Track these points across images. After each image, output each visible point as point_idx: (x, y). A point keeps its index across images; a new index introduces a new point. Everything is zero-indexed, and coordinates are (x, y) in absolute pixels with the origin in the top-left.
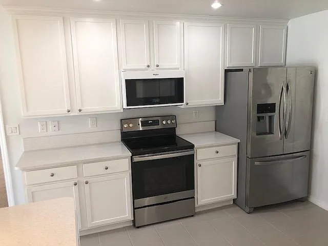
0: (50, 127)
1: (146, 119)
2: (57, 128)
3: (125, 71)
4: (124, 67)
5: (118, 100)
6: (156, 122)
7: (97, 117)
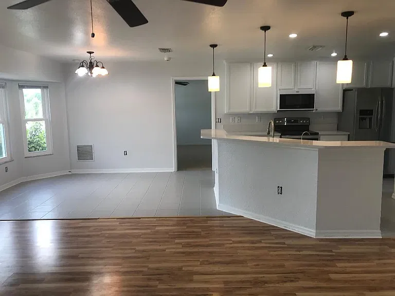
0: (236, 120)
1: (290, 119)
2: (239, 121)
3: (280, 90)
4: (280, 87)
5: (275, 106)
6: (296, 121)
7: (261, 115)
